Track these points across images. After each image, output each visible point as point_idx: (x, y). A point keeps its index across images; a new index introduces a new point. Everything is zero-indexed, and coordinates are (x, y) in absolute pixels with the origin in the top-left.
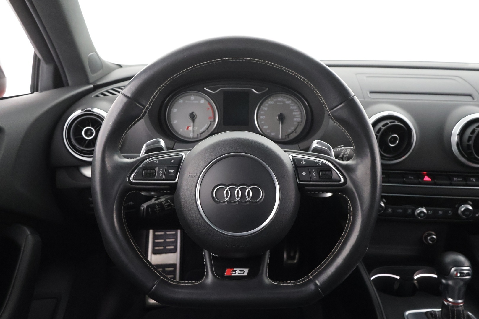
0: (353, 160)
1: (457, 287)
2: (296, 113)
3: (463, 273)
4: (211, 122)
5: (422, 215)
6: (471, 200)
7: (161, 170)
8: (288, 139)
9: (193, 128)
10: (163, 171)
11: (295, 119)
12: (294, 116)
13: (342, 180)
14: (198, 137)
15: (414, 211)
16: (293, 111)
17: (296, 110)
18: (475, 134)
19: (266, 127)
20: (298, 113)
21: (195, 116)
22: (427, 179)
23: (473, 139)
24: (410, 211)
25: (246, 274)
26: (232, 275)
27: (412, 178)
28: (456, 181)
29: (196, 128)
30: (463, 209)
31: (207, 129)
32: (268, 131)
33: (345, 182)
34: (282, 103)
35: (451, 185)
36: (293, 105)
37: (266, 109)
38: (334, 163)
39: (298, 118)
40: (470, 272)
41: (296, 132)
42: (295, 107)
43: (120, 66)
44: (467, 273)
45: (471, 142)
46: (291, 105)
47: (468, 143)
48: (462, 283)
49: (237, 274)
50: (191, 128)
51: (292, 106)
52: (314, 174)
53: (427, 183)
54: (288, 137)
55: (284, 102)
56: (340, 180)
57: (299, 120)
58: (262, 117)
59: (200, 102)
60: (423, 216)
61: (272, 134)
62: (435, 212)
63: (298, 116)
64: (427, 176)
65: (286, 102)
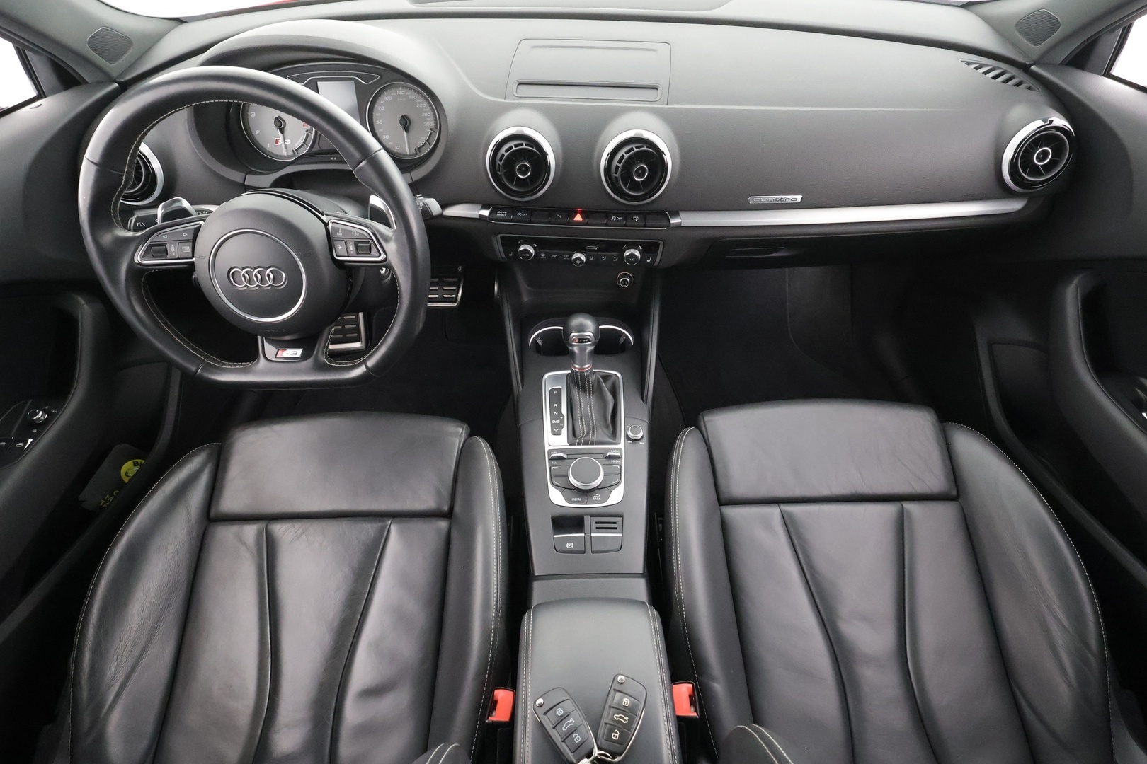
2: (426, 114)
4: (307, 131)
5: (578, 262)
8: (419, 155)
9: (285, 141)
10: (175, 248)
11: (426, 124)
12: (424, 119)
14: (295, 155)
15: (571, 256)
16: (421, 110)
17: (427, 109)
19: (385, 137)
20: (429, 114)
21: (283, 124)
22: (578, 218)
23: (620, 169)
24: (567, 256)
27: (561, 217)
28: (615, 221)
29: (288, 142)
30: (627, 254)
31: (305, 142)
32: (391, 143)
34: (404, 99)
35: (609, 225)
36: (421, 101)
37: (382, 108)
39: (430, 121)
41: (429, 145)
42: (424, 105)
43: (180, 21)
45: (618, 174)
46: (418, 101)
50: (281, 142)
51: (419, 103)
53: (578, 223)
54: (420, 152)
55: (407, 97)
57: (432, 124)
58: (378, 122)
60: (580, 264)
61: (396, 147)
62: (597, 258)
63: (429, 119)
64: (579, 215)
65: (411, 97)
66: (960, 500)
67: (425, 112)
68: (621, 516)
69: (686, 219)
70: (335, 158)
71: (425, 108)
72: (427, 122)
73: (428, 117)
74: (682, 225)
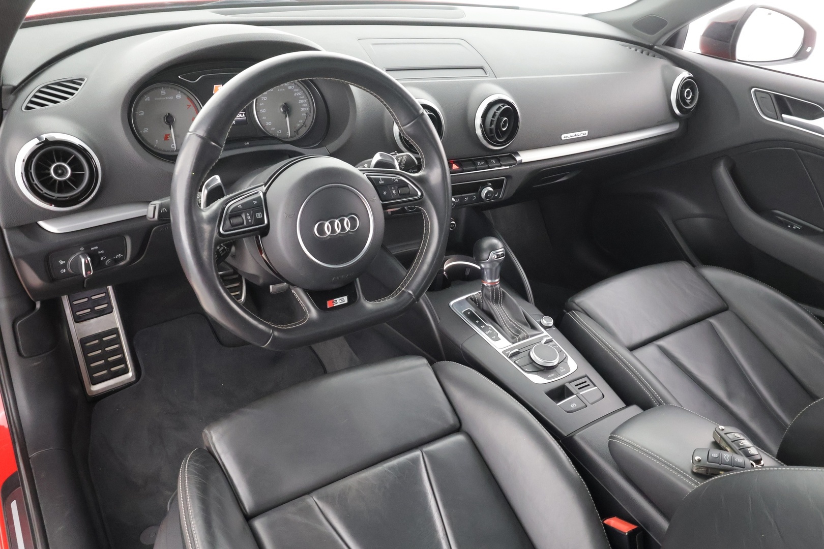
0: (424, 171)
1: (494, 268)
2: (302, 101)
3: (499, 255)
6: (490, 182)
7: (248, 214)
8: (297, 137)
10: (250, 215)
11: (302, 109)
12: (301, 105)
13: (419, 194)
16: (298, 98)
17: (303, 97)
18: (496, 117)
19: (268, 124)
20: (305, 101)
22: (455, 167)
23: (495, 122)
25: (346, 301)
26: (335, 305)
28: (479, 165)
32: (273, 129)
33: (422, 195)
35: (476, 169)
36: (297, 90)
38: (408, 177)
39: (305, 107)
40: (504, 253)
41: (306, 126)
42: (300, 93)
44: (501, 254)
45: (493, 126)
46: (295, 90)
47: (490, 128)
48: (498, 264)
49: (339, 304)
51: (296, 92)
52: (394, 192)
53: (456, 171)
54: (298, 134)
56: (417, 194)
57: (307, 109)
58: (262, 111)
59: (175, 97)
61: (278, 132)
62: (462, 199)
63: (304, 105)
64: (454, 165)
65: (289, 88)
66: (730, 309)
67: (301, 99)
68: (586, 376)
69: (525, 157)
70: (248, 143)
71: (301, 96)
72: (303, 107)
73: (303, 103)
74: (523, 162)
